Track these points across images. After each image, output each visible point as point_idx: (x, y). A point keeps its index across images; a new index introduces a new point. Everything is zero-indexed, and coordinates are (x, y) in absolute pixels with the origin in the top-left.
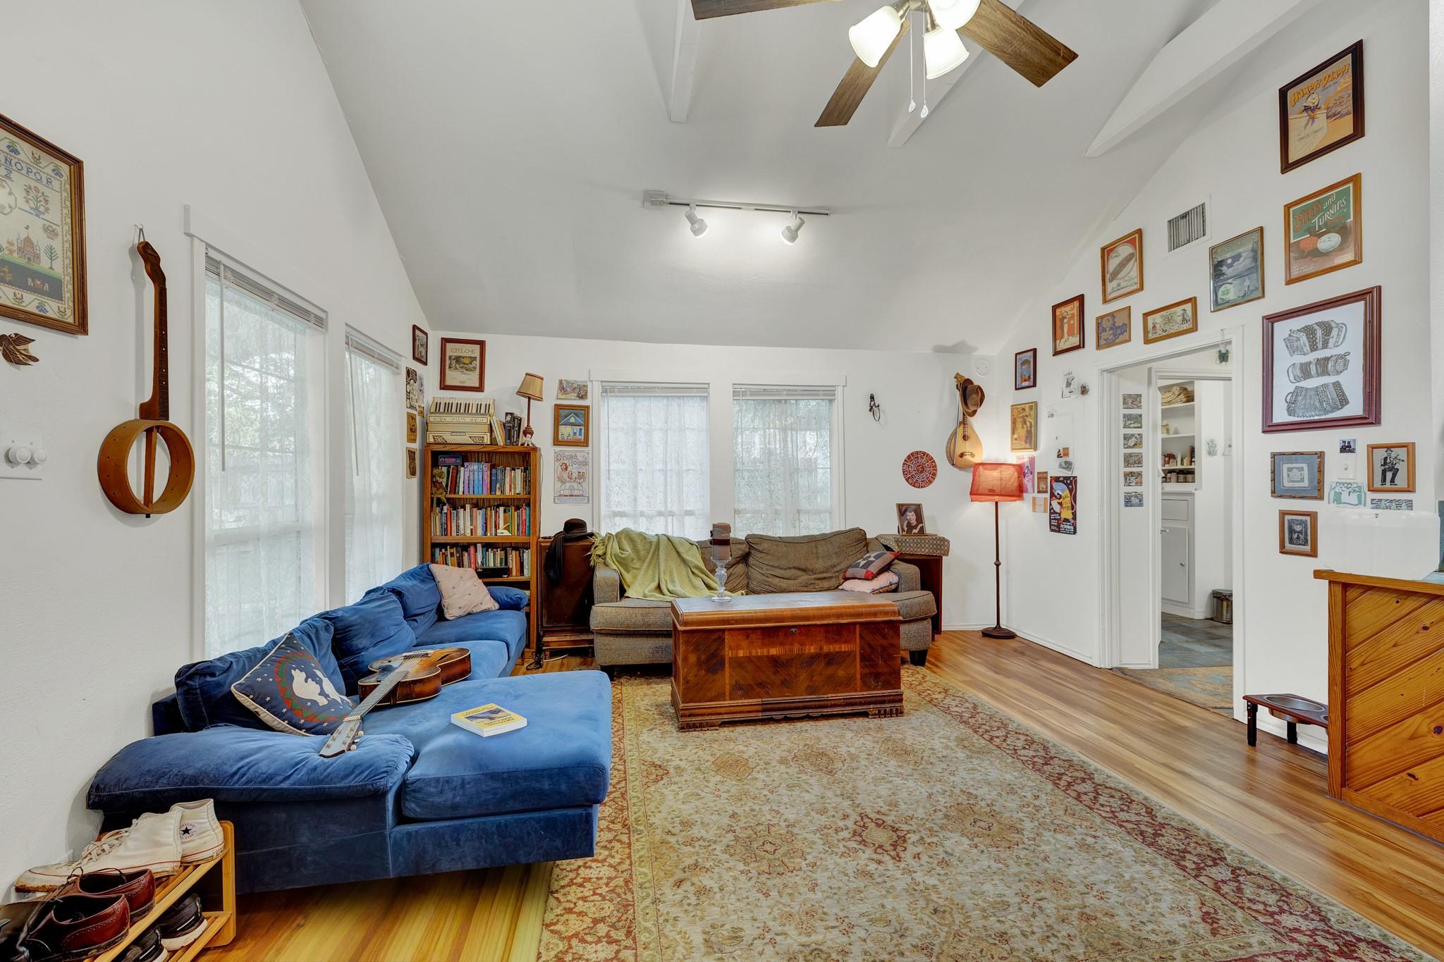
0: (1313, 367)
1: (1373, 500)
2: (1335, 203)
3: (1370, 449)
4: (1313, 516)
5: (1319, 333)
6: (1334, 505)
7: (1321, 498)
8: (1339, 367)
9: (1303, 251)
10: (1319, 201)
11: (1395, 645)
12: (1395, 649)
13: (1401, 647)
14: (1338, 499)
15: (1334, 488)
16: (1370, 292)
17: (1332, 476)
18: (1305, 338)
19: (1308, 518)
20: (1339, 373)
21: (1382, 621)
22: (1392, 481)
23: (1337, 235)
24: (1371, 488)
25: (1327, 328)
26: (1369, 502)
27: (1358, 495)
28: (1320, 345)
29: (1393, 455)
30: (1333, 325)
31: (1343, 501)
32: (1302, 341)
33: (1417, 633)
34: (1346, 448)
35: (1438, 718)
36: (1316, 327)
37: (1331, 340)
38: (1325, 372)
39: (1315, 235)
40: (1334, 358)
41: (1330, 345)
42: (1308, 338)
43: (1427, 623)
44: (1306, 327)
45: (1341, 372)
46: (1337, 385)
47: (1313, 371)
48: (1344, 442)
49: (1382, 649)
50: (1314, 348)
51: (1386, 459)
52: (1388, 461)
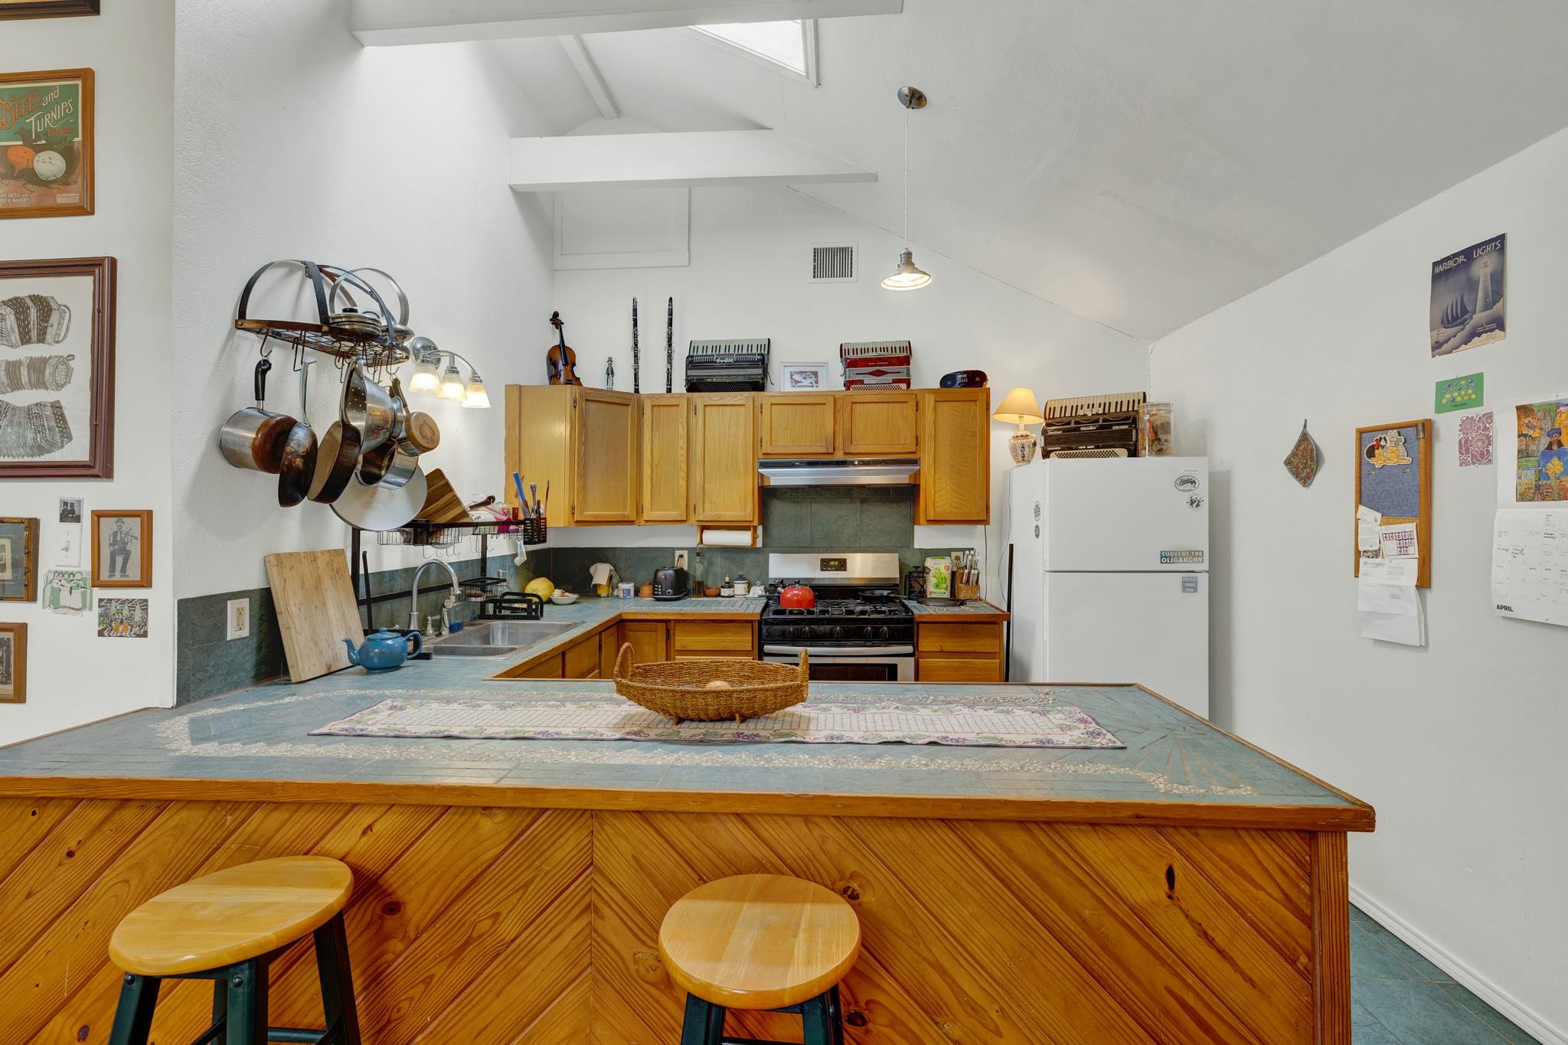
0: (24, 371)
1: (101, 600)
2: (57, 102)
3: (96, 518)
4: (21, 630)
5: (33, 313)
6: (49, 611)
7: (32, 597)
8: (60, 378)
9: (12, 167)
10: (36, 89)
11: (28, 896)
12: (30, 902)
13: (38, 895)
14: (55, 603)
15: (51, 582)
16: (100, 265)
17: (50, 560)
18: (12, 317)
19: (10, 635)
20: (59, 387)
21: (11, 853)
22: (123, 570)
23: (60, 158)
24: (96, 583)
25: (44, 305)
26: (96, 603)
27: (82, 593)
28: (34, 334)
29: (125, 528)
30: (54, 306)
31: (62, 604)
32: (8, 322)
33: (60, 865)
34: (69, 514)
35: (84, 1011)
36: (29, 302)
37: (49, 330)
38: (39, 383)
39: (32, 147)
40: (53, 362)
41: (49, 337)
42: (17, 319)
43: (72, 844)
44: (16, 299)
45: (62, 386)
46: (57, 407)
47: (25, 379)
48: (65, 503)
49: (11, 906)
50: (25, 339)
51: (115, 534)
52: (119, 538)
